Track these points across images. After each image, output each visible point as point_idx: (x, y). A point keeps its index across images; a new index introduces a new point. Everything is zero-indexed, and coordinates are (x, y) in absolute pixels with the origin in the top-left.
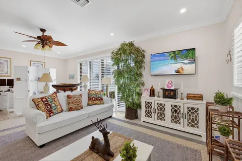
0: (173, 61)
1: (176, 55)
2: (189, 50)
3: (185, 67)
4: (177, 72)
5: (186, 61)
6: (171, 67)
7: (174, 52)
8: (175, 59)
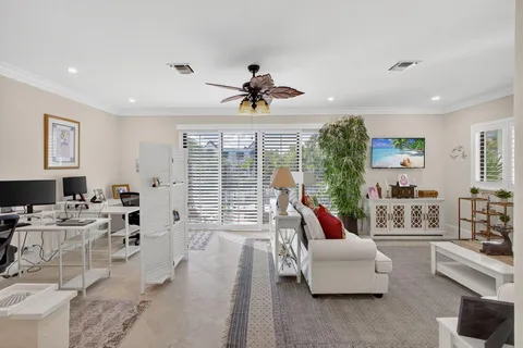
0: (398, 150)
1: (402, 143)
2: (416, 139)
3: (412, 159)
4: (403, 164)
5: (414, 152)
6: (395, 158)
7: (400, 139)
8: (401, 148)
